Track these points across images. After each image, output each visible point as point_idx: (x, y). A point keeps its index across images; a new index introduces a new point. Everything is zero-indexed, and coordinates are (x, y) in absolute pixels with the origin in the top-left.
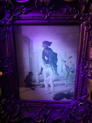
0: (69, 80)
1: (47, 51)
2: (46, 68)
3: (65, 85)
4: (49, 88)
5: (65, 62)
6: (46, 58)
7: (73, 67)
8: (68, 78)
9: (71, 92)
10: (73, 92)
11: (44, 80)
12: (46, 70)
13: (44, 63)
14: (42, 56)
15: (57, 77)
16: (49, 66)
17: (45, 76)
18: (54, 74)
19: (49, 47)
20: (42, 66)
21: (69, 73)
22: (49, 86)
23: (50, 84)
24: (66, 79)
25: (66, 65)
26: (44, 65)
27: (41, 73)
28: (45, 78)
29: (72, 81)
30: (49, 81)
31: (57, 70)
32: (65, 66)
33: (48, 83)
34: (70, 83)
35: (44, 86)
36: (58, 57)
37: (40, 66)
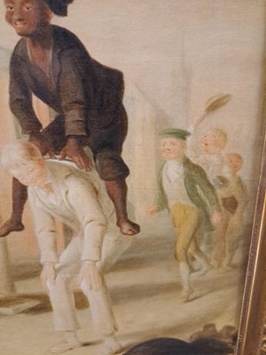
0: (207, 260)
1: (44, 59)
2: (49, 188)
3: (184, 293)
4: (78, 313)
5: (182, 135)
6: (43, 112)
7: (234, 175)
8: (203, 248)
9: (219, 328)
10: (229, 328)
11: (41, 267)
12: (52, 200)
13: (31, 152)
14: (6, 98)
15: (128, 242)
16: (72, 173)
17: (44, 240)
18: (105, 226)
19: (56, 20)
20: (15, 173)
21: (208, 217)
22: (81, 302)
23: (84, 287)
24: (191, 250)
25: (187, 162)
26: (31, 164)
27: (17, 225)
28: (47, 256)
29: (225, 262)
30: (77, 271)
31: (129, 198)
32: (181, 170)
33: (68, 282)
34: (212, 275)
35: (43, 305)
36: (133, 99)
37: (7, 172)
